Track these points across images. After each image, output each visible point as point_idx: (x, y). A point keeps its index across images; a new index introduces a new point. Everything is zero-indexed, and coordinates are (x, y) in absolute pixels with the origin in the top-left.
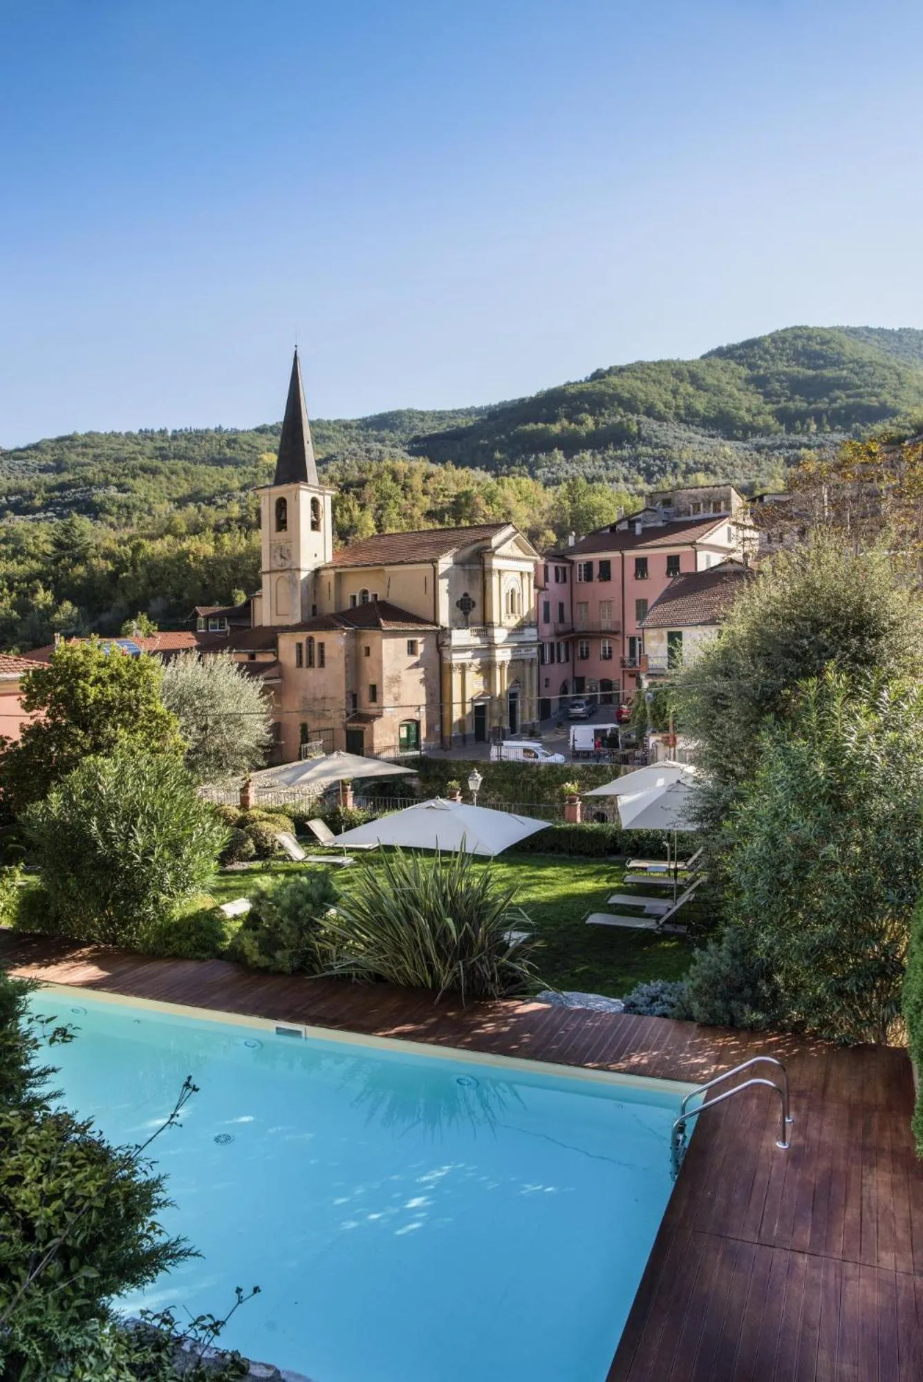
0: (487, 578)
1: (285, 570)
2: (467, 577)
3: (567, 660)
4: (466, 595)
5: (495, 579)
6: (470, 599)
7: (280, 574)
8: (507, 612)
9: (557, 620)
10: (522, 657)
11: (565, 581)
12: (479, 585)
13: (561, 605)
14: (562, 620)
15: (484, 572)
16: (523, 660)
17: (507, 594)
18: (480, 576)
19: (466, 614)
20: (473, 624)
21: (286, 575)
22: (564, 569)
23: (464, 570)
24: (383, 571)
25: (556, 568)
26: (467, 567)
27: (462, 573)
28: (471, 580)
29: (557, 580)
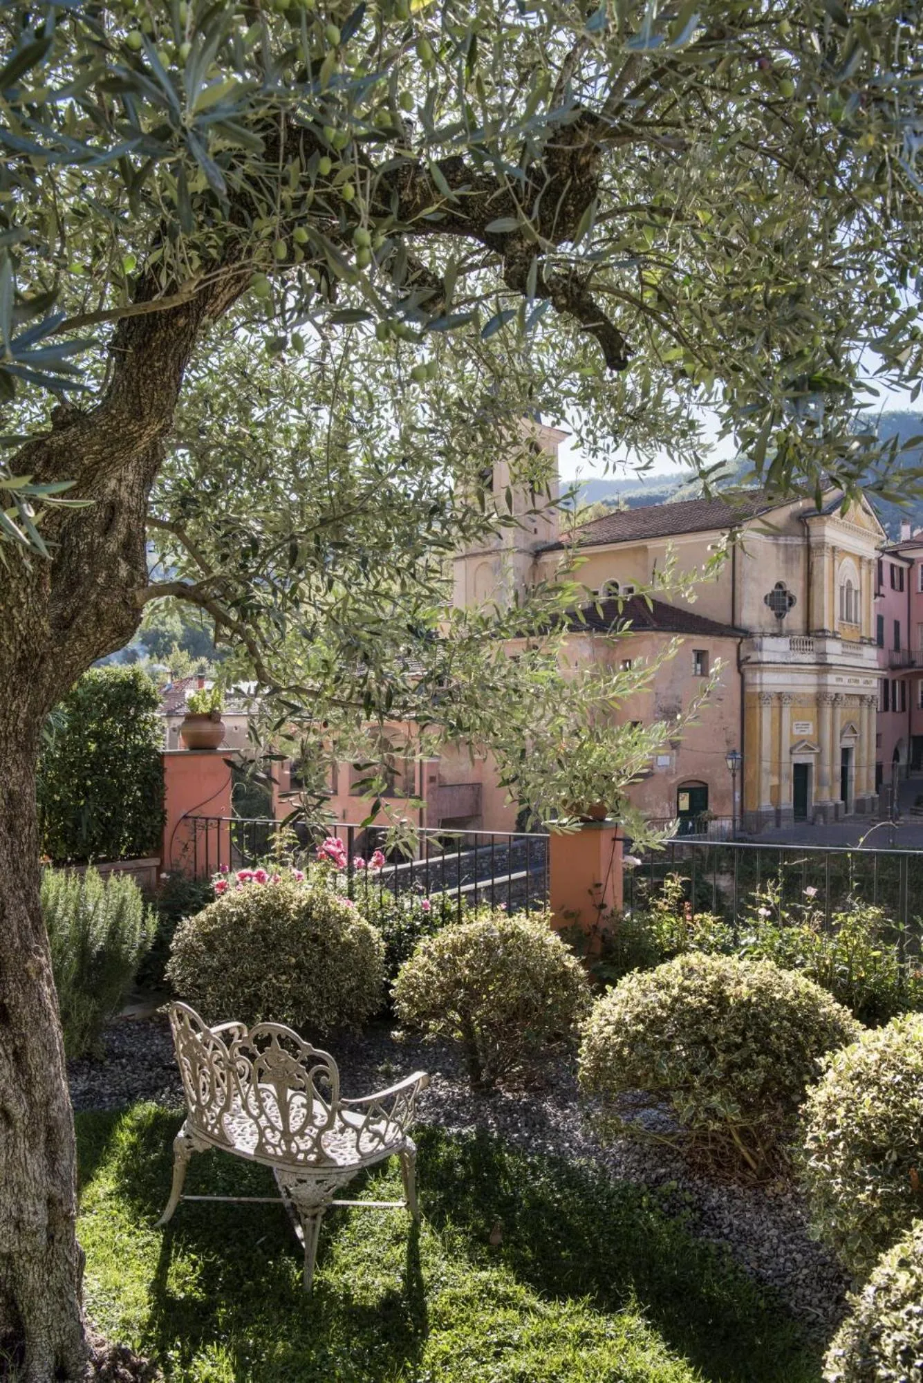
0: (815, 559)
1: (489, 553)
2: (781, 556)
3: (903, 709)
4: (779, 585)
5: (827, 560)
6: (785, 593)
7: (481, 560)
8: (842, 619)
9: (892, 647)
10: (862, 692)
11: (901, 589)
12: (799, 570)
13: (897, 624)
14: (897, 647)
15: (809, 549)
16: (862, 698)
17: (842, 588)
18: (802, 553)
19: (780, 616)
20: (790, 633)
21: (491, 559)
22: (901, 569)
23: (777, 545)
24: (645, 549)
25: (892, 566)
26: (782, 541)
27: (774, 549)
28: (788, 560)
29: (893, 586)
